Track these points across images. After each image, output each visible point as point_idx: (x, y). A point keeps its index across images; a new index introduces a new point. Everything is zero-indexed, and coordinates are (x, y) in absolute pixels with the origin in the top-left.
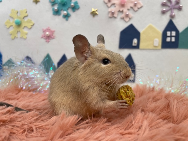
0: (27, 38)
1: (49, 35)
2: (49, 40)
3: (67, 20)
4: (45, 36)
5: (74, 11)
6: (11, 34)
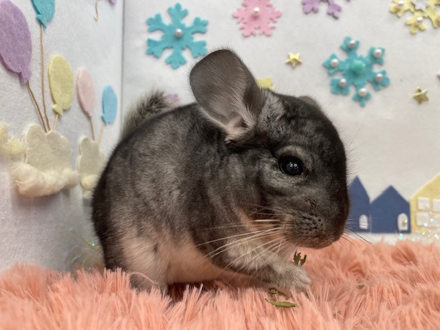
3: (363, 106)
5: (377, 90)
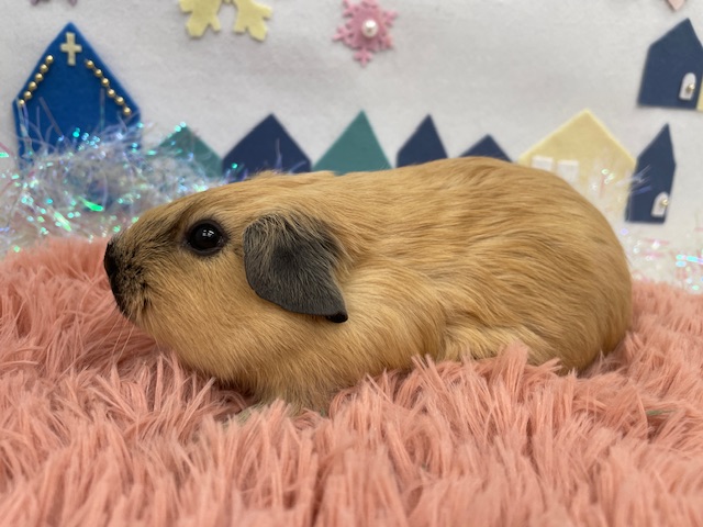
0: (267, 35)
1: (374, 33)
2: (370, 55)
4: (351, 36)
6: (188, 14)
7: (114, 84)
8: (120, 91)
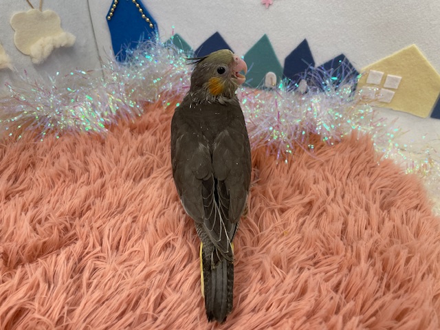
2: (271, 1)
7: (145, 12)
8: (148, 15)
